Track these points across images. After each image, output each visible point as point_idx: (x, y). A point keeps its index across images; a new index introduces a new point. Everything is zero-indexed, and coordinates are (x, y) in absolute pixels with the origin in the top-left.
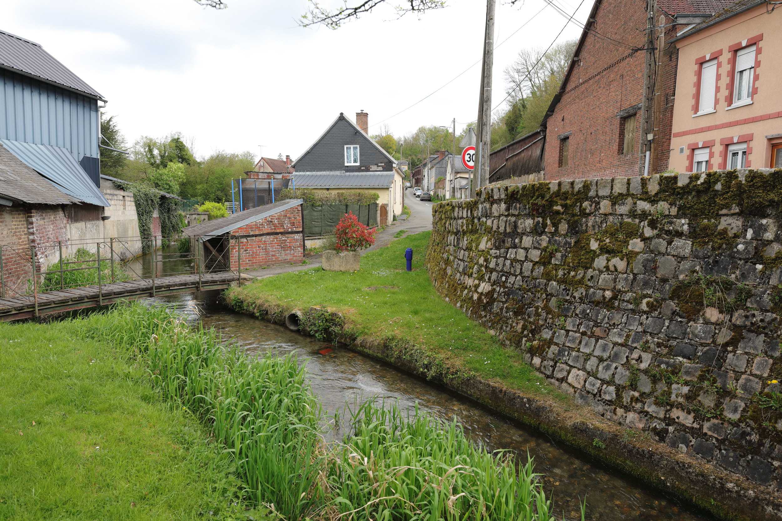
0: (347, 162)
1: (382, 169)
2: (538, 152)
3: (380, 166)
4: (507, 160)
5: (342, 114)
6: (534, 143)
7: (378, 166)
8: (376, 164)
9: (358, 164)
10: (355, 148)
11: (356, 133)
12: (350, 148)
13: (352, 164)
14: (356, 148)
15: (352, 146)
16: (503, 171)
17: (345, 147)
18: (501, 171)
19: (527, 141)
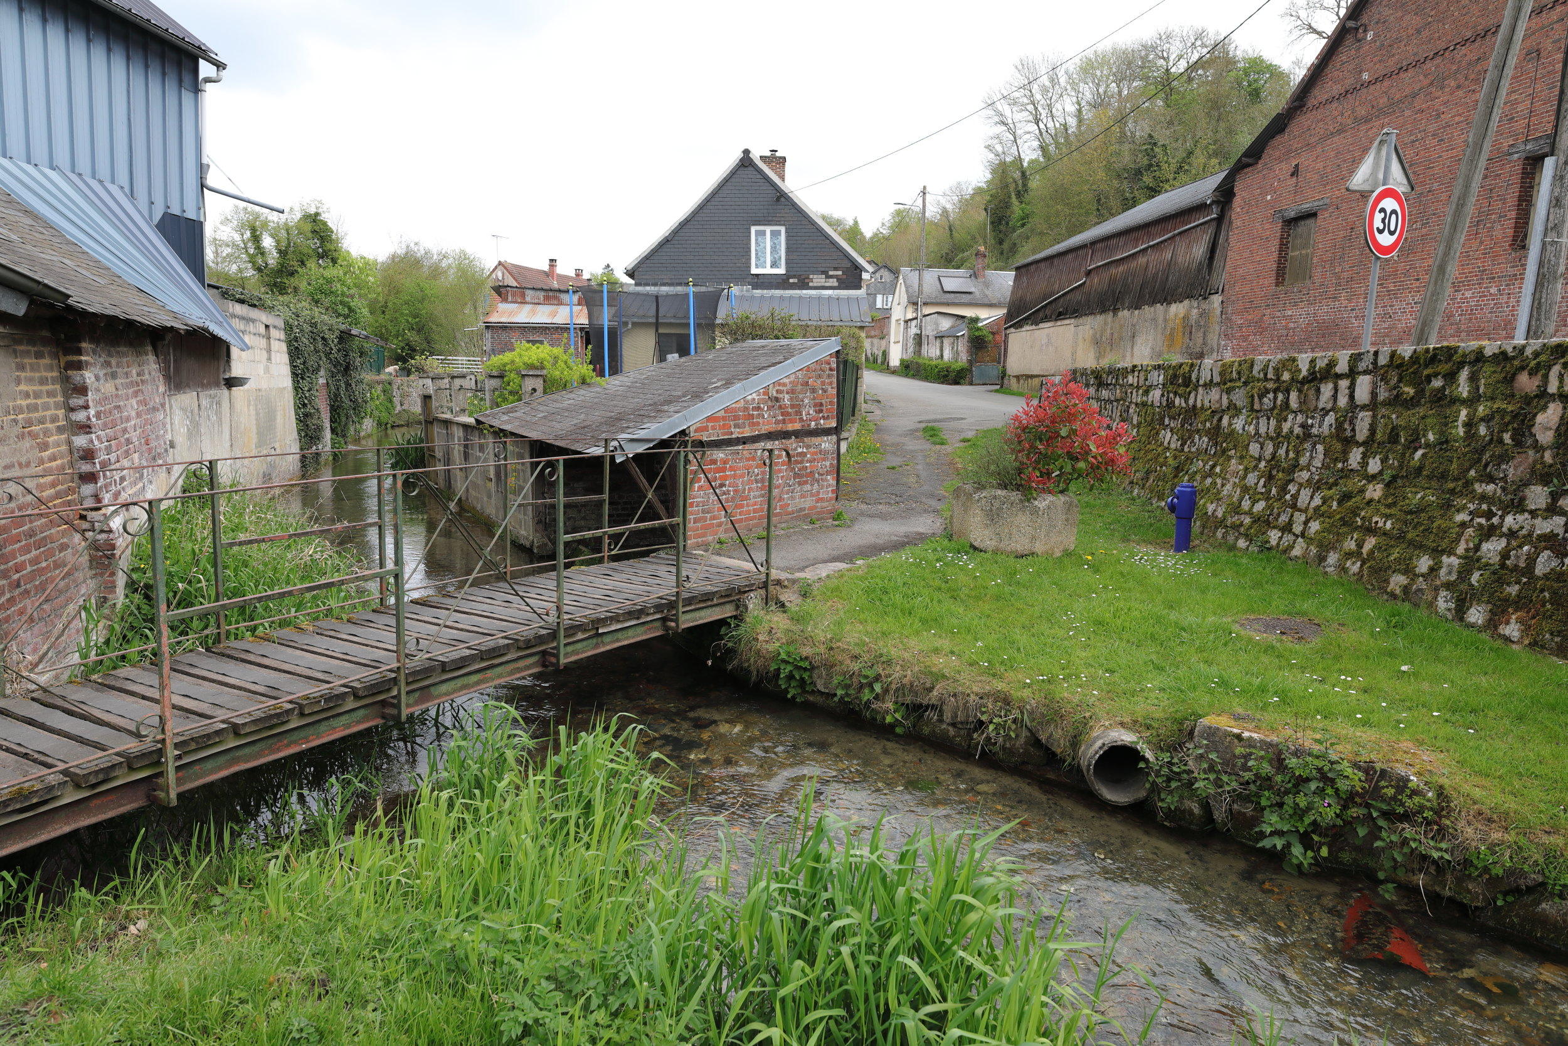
0: (757, 266)
1: (836, 284)
2: (1199, 251)
3: (832, 277)
4: (1088, 273)
5: (746, 152)
6: (1180, 233)
7: (828, 277)
8: (823, 273)
9: (781, 270)
10: (775, 234)
11: (778, 199)
12: (763, 233)
13: (768, 270)
14: (779, 232)
15: (768, 229)
16: (1078, 296)
17: (753, 229)
18: (1068, 297)
19: (1153, 230)
